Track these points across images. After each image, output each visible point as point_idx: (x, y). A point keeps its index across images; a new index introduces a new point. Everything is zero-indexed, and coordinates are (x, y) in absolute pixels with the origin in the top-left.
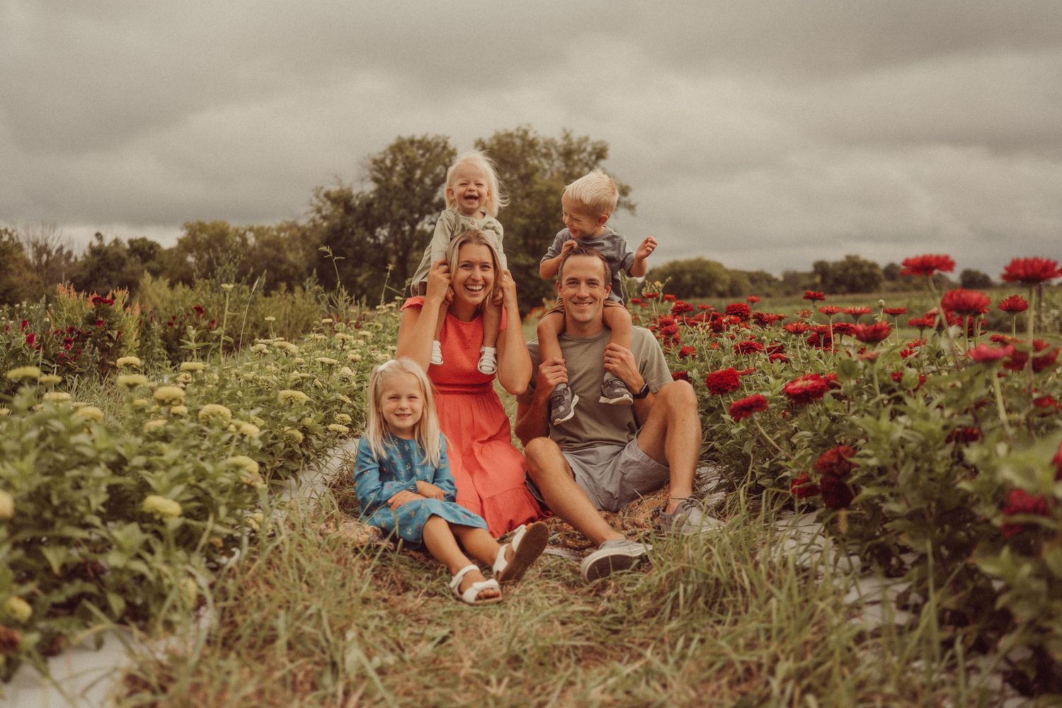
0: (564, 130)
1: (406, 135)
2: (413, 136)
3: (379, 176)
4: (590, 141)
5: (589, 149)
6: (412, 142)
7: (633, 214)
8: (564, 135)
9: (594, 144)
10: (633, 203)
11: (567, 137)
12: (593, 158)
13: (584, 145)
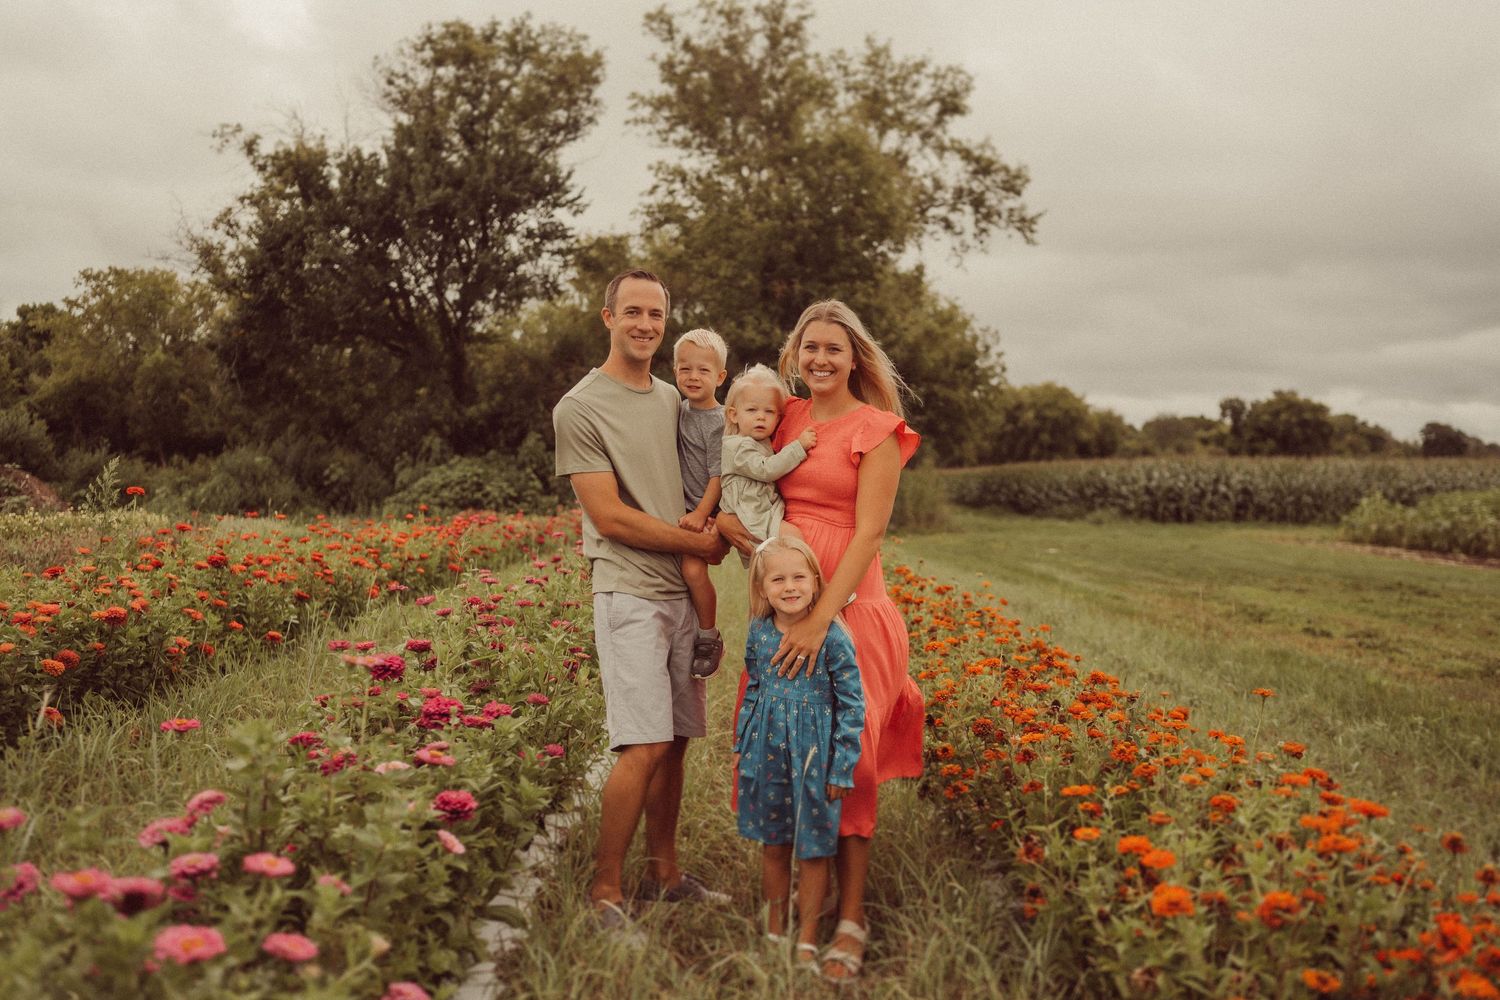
0: (869, 41)
1: (478, 23)
2: (494, 25)
3: (405, 119)
4: (930, 69)
5: (925, 90)
6: (488, 38)
7: (1029, 241)
8: (868, 52)
9: (936, 76)
10: (1029, 213)
11: (875, 59)
12: (935, 108)
13: (915, 77)
